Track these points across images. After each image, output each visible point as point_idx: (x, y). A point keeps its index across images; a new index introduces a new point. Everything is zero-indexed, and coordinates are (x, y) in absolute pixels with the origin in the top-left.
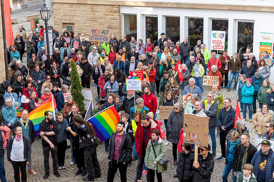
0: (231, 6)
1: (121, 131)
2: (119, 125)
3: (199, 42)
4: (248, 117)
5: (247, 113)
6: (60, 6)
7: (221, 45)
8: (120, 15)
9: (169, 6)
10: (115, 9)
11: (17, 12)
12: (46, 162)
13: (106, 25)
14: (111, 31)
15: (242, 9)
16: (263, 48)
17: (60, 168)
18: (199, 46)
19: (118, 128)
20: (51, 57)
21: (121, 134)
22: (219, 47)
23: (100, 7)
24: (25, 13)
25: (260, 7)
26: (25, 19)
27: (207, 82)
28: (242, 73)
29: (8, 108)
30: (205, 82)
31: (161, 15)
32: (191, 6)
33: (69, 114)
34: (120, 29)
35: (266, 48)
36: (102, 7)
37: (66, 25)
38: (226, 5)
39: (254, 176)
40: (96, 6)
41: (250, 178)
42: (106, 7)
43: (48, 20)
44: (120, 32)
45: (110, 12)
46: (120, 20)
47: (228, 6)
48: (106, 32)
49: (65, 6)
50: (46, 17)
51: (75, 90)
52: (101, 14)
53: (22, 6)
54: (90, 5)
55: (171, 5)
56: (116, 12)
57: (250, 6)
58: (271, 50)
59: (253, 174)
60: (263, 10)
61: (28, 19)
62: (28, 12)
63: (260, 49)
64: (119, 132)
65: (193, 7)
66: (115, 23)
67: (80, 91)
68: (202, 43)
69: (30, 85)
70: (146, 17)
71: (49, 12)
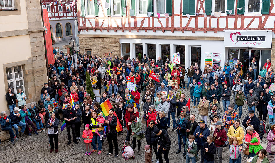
0: (187, 37)
1: (112, 115)
2: (111, 110)
3: (167, 59)
4: (196, 105)
5: (196, 102)
6: (83, 39)
7: (177, 61)
8: (119, 44)
9: (149, 37)
10: (116, 40)
11: (59, 43)
12: (69, 134)
13: (111, 50)
14: (113, 54)
15: (193, 39)
16: (207, 62)
17: (77, 138)
18: (168, 62)
19: (110, 112)
20: (76, 70)
21: (111, 116)
22: (177, 63)
23: (107, 39)
24: (64, 43)
25: (205, 37)
26: (64, 47)
27: (170, 84)
28: (194, 78)
29: (48, 102)
30: (169, 84)
31: (144, 43)
32: (162, 38)
33: (83, 105)
34: (120, 52)
35: (208, 62)
36: (109, 39)
37: (87, 51)
38: (184, 37)
39: (195, 142)
40: (105, 38)
41: (193, 144)
42: (111, 39)
43: (74, 47)
44: (120, 54)
45: (114, 42)
46: (120, 46)
47: (185, 37)
48: (111, 54)
49: (86, 39)
50: (72, 46)
51: (89, 90)
52: (108, 43)
53: (62, 39)
54: (101, 38)
55: (151, 37)
56: (117, 42)
57: (199, 37)
58: (212, 63)
59: (195, 141)
60: (206, 39)
61: (66, 47)
62: (66, 43)
63: (205, 63)
64: (111, 115)
65: (164, 38)
66: (117, 49)
67: (92, 90)
68: (170, 60)
69: (63, 87)
70: (136, 45)
71: (74, 42)
